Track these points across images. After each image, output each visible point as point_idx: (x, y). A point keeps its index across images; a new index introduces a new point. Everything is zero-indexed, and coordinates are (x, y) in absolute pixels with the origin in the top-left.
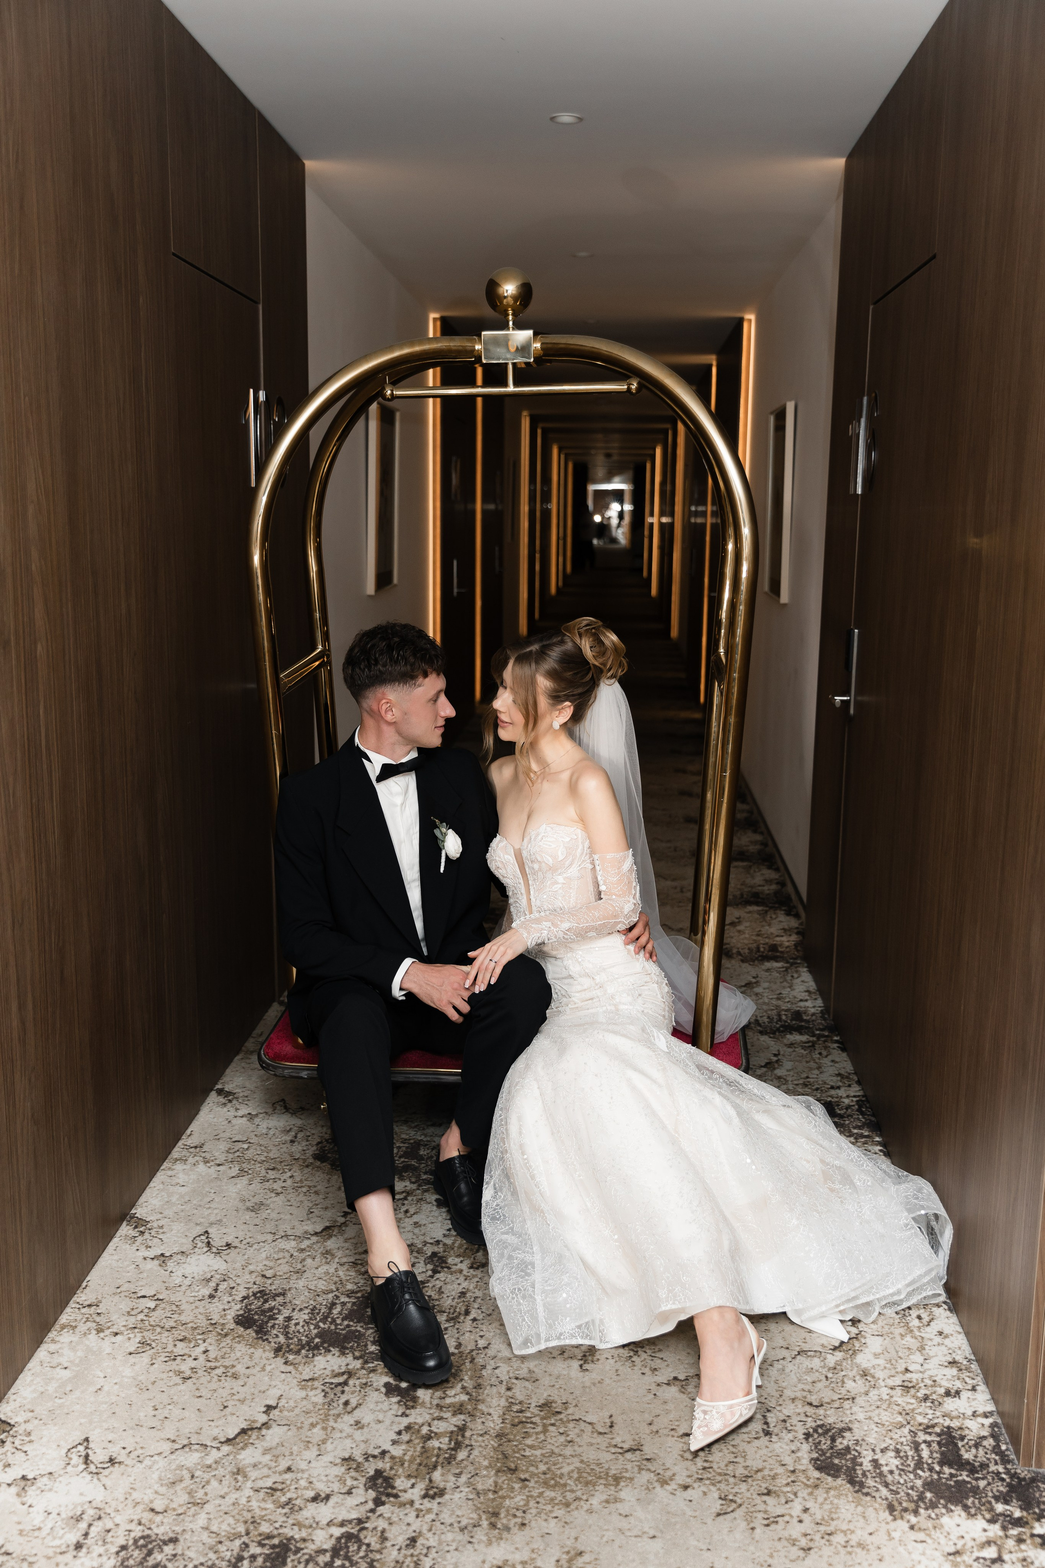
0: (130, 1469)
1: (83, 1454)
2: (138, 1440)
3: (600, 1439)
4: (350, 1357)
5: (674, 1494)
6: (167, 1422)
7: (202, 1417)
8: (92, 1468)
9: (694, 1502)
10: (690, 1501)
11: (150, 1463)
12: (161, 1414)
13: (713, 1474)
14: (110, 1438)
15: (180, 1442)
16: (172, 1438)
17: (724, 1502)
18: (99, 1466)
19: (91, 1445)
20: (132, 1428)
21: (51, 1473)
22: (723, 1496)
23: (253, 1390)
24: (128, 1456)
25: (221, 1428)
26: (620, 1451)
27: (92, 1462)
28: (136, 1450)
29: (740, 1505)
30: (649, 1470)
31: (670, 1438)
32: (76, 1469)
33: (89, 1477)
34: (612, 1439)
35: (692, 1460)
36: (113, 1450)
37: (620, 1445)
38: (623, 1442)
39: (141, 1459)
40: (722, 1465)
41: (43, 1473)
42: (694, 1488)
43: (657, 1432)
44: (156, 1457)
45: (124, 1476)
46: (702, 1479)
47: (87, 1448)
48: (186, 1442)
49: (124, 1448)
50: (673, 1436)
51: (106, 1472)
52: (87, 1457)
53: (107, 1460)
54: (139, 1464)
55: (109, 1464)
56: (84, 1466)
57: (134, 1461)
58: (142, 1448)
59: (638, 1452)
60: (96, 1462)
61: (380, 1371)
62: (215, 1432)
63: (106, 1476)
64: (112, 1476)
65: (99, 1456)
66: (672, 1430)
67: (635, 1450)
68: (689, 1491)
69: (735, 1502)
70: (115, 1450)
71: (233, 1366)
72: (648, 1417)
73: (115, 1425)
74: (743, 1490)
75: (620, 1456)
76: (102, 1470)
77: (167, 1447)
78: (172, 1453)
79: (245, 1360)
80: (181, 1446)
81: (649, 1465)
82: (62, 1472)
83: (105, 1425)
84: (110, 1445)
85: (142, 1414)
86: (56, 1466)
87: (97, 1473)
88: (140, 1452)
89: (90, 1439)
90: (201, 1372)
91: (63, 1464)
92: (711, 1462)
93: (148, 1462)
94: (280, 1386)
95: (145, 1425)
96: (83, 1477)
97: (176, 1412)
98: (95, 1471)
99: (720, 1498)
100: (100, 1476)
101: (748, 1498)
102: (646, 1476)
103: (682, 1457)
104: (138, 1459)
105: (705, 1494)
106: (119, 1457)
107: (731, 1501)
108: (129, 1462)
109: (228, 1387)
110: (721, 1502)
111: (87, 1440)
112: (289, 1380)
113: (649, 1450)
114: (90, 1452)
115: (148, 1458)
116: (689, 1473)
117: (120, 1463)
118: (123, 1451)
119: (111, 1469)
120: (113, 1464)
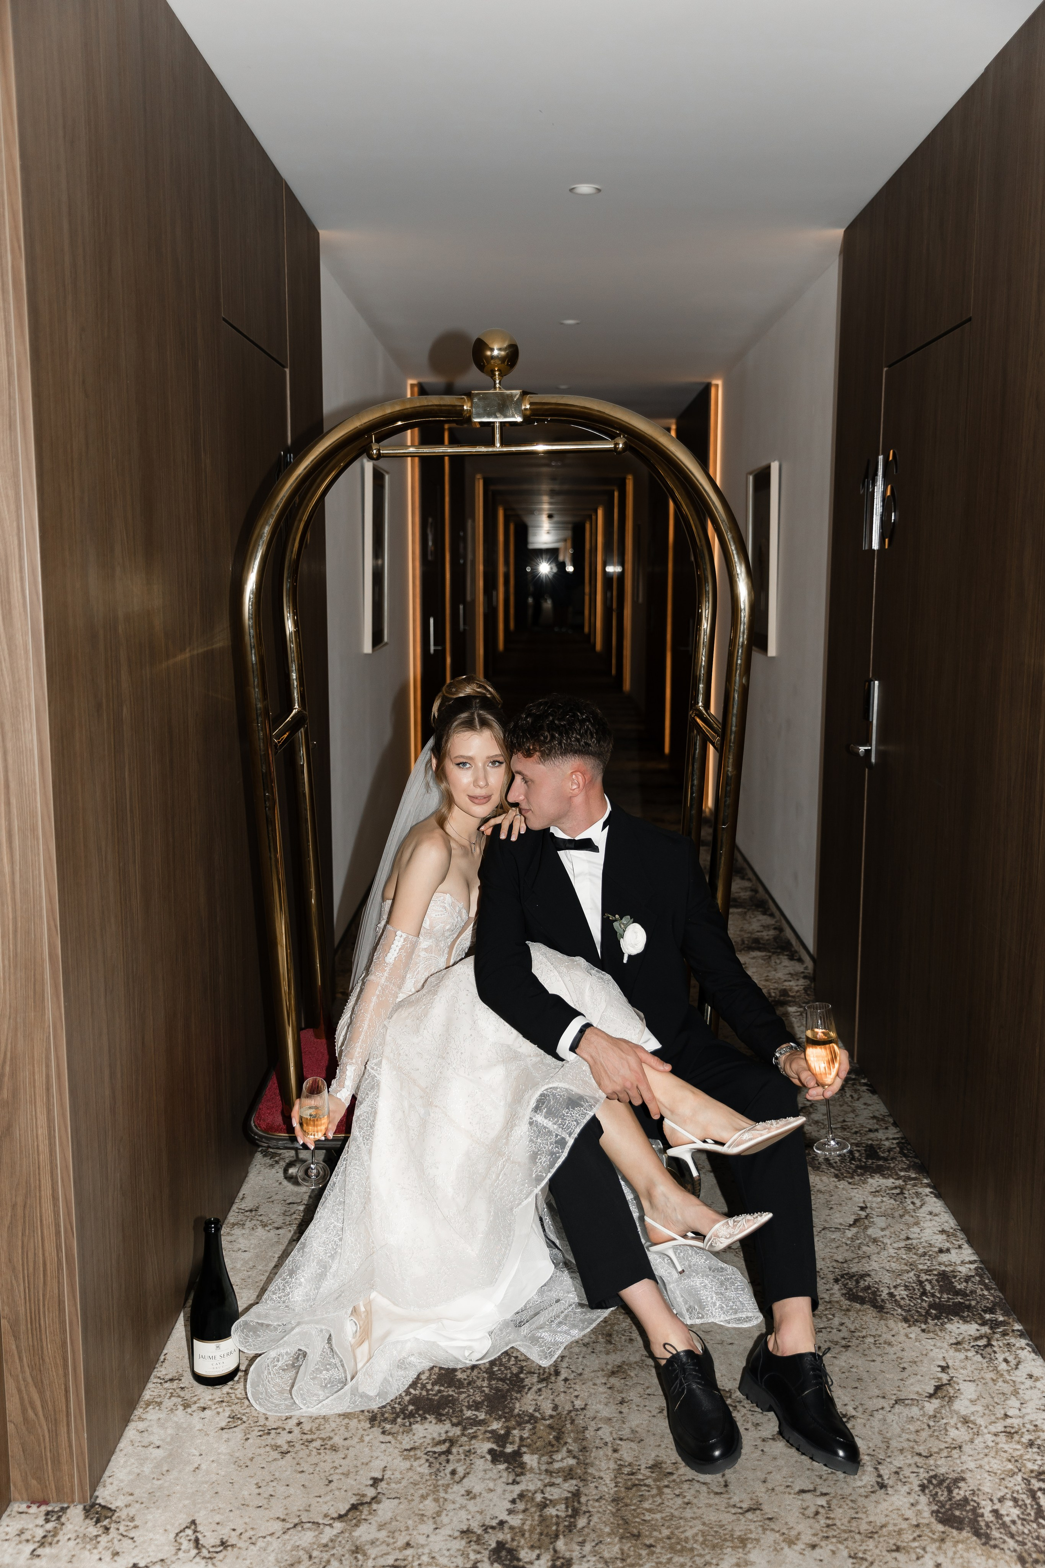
0: (244, 1553)
1: (193, 1537)
2: (247, 1520)
3: (716, 1500)
4: (448, 1426)
5: (804, 1555)
6: (273, 1500)
7: (308, 1493)
8: (205, 1552)
9: (825, 1562)
10: (821, 1560)
11: (263, 1545)
12: (267, 1491)
13: (838, 1531)
14: (218, 1520)
15: (290, 1521)
16: (282, 1517)
17: (854, 1561)
18: (211, 1550)
19: (199, 1528)
20: (238, 1508)
21: (162, 1560)
22: (852, 1555)
23: (355, 1462)
24: (240, 1538)
25: (330, 1504)
26: (740, 1511)
27: (204, 1547)
28: (246, 1531)
29: (872, 1563)
30: (773, 1530)
31: (787, 1496)
32: (188, 1555)
33: (203, 1562)
34: (729, 1498)
35: (813, 1518)
36: (223, 1532)
37: (738, 1505)
38: (741, 1501)
39: (253, 1540)
40: (845, 1521)
41: (155, 1560)
42: (821, 1547)
43: (773, 1489)
44: (268, 1538)
45: (240, 1560)
46: (827, 1537)
47: (195, 1531)
48: (296, 1521)
49: (234, 1530)
50: (790, 1493)
51: (220, 1556)
52: (197, 1540)
53: (218, 1543)
54: (252, 1547)
55: (221, 1548)
56: (196, 1551)
57: (248, 1543)
58: (252, 1529)
59: (758, 1512)
60: (208, 1547)
61: (481, 1437)
62: (325, 1509)
63: (221, 1561)
64: (227, 1561)
65: (209, 1539)
66: (788, 1486)
67: (755, 1510)
68: (818, 1550)
69: (866, 1560)
70: (225, 1532)
71: (330, 1438)
72: (760, 1475)
73: (220, 1506)
74: (871, 1547)
75: (741, 1517)
76: (215, 1555)
77: (278, 1526)
78: (284, 1533)
79: (341, 1431)
80: (292, 1525)
81: (772, 1525)
82: (174, 1558)
83: (210, 1506)
84: (219, 1527)
85: (246, 1493)
86: (167, 1552)
87: (211, 1558)
88: (251, 1533)
89: (197, 1522)
90: (298, 1446)
91: (173, 1550)
92: (833, 1519)
93: (261, 1543)
94: (382, 1457)
95: (251, 1504)
96: (197, 1563)
97: (281, 1490)
98: (208, 1555)
99: (850, 1557)
100: (215, 1561)
101: (878, 1556)
102: (770, 1537)
103: (803, 1514)
104: (250, 1541)
105: (834, 1552)
106: (230, 1540)
107: (862, 1559)
108: (241, 1544)
109: (329, 1461)
110: (851, 1560)
111: (193, 1522)
112: (391, 1450)
113: (769, 1509)
114: (200, 1536)
115: (261, 1539)
116: (813, 1531)
117: (232, 1546)
118: (233, 1533)
119: (224, 1552)
120: (226, 1548)
